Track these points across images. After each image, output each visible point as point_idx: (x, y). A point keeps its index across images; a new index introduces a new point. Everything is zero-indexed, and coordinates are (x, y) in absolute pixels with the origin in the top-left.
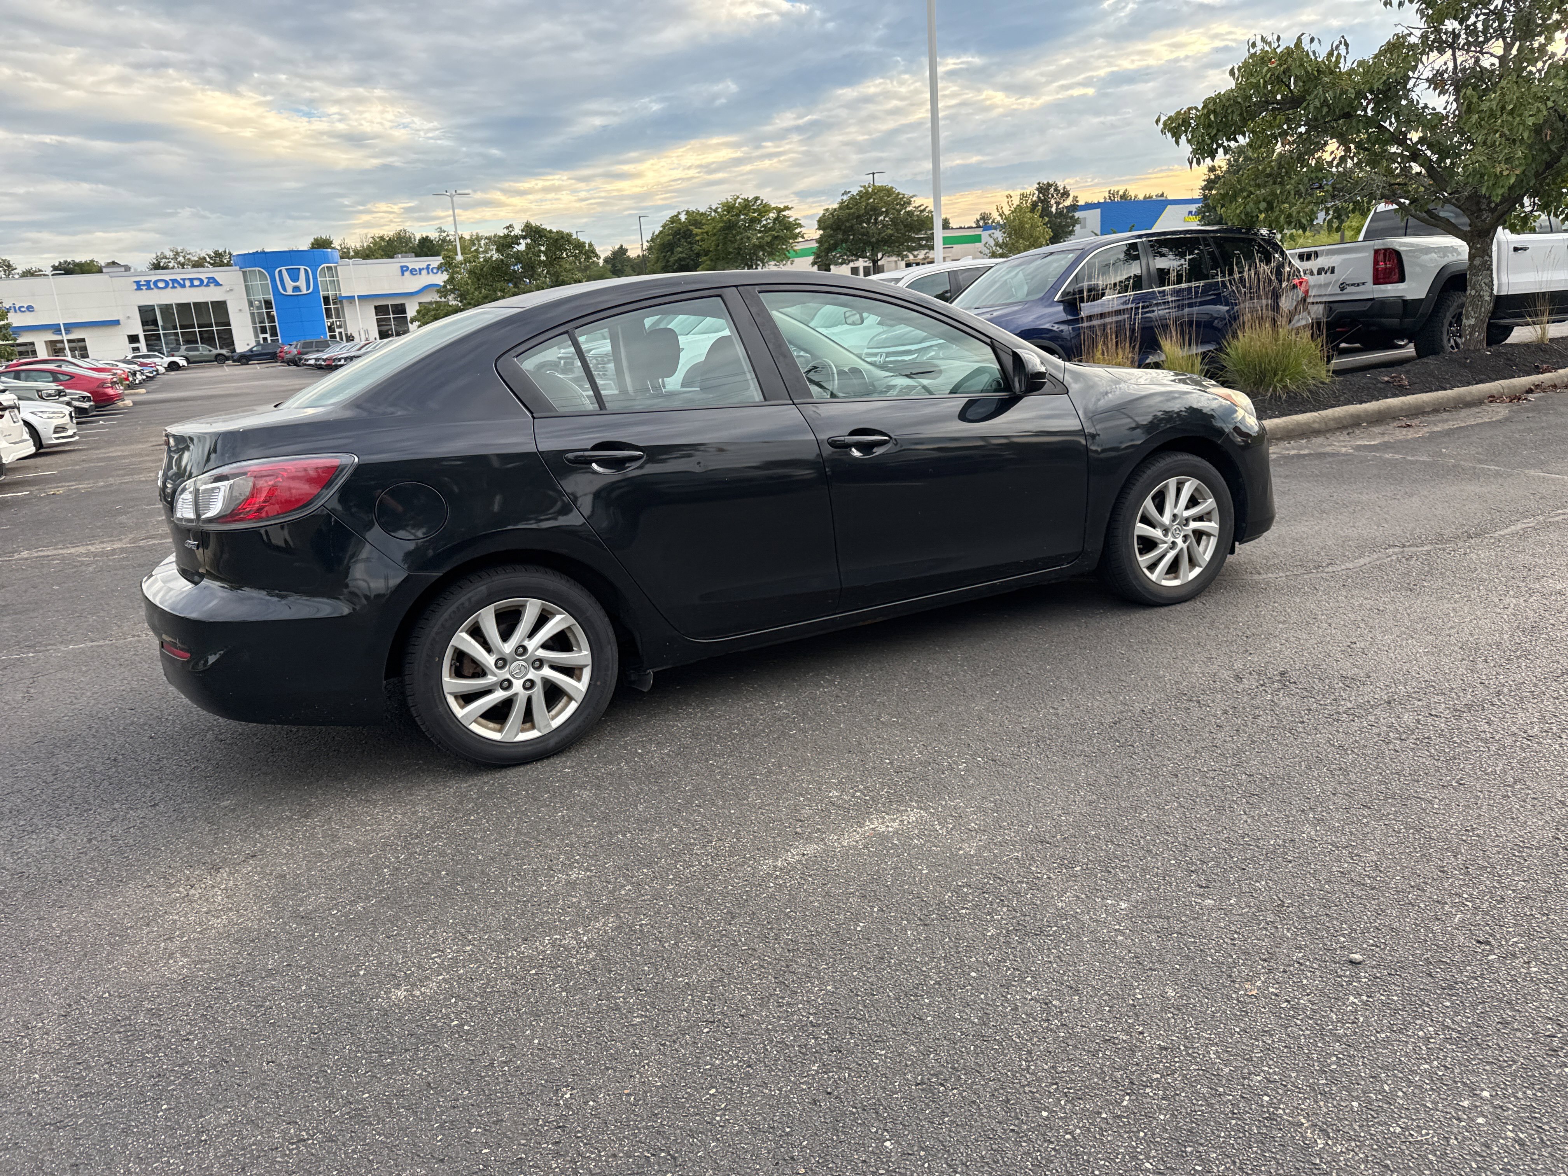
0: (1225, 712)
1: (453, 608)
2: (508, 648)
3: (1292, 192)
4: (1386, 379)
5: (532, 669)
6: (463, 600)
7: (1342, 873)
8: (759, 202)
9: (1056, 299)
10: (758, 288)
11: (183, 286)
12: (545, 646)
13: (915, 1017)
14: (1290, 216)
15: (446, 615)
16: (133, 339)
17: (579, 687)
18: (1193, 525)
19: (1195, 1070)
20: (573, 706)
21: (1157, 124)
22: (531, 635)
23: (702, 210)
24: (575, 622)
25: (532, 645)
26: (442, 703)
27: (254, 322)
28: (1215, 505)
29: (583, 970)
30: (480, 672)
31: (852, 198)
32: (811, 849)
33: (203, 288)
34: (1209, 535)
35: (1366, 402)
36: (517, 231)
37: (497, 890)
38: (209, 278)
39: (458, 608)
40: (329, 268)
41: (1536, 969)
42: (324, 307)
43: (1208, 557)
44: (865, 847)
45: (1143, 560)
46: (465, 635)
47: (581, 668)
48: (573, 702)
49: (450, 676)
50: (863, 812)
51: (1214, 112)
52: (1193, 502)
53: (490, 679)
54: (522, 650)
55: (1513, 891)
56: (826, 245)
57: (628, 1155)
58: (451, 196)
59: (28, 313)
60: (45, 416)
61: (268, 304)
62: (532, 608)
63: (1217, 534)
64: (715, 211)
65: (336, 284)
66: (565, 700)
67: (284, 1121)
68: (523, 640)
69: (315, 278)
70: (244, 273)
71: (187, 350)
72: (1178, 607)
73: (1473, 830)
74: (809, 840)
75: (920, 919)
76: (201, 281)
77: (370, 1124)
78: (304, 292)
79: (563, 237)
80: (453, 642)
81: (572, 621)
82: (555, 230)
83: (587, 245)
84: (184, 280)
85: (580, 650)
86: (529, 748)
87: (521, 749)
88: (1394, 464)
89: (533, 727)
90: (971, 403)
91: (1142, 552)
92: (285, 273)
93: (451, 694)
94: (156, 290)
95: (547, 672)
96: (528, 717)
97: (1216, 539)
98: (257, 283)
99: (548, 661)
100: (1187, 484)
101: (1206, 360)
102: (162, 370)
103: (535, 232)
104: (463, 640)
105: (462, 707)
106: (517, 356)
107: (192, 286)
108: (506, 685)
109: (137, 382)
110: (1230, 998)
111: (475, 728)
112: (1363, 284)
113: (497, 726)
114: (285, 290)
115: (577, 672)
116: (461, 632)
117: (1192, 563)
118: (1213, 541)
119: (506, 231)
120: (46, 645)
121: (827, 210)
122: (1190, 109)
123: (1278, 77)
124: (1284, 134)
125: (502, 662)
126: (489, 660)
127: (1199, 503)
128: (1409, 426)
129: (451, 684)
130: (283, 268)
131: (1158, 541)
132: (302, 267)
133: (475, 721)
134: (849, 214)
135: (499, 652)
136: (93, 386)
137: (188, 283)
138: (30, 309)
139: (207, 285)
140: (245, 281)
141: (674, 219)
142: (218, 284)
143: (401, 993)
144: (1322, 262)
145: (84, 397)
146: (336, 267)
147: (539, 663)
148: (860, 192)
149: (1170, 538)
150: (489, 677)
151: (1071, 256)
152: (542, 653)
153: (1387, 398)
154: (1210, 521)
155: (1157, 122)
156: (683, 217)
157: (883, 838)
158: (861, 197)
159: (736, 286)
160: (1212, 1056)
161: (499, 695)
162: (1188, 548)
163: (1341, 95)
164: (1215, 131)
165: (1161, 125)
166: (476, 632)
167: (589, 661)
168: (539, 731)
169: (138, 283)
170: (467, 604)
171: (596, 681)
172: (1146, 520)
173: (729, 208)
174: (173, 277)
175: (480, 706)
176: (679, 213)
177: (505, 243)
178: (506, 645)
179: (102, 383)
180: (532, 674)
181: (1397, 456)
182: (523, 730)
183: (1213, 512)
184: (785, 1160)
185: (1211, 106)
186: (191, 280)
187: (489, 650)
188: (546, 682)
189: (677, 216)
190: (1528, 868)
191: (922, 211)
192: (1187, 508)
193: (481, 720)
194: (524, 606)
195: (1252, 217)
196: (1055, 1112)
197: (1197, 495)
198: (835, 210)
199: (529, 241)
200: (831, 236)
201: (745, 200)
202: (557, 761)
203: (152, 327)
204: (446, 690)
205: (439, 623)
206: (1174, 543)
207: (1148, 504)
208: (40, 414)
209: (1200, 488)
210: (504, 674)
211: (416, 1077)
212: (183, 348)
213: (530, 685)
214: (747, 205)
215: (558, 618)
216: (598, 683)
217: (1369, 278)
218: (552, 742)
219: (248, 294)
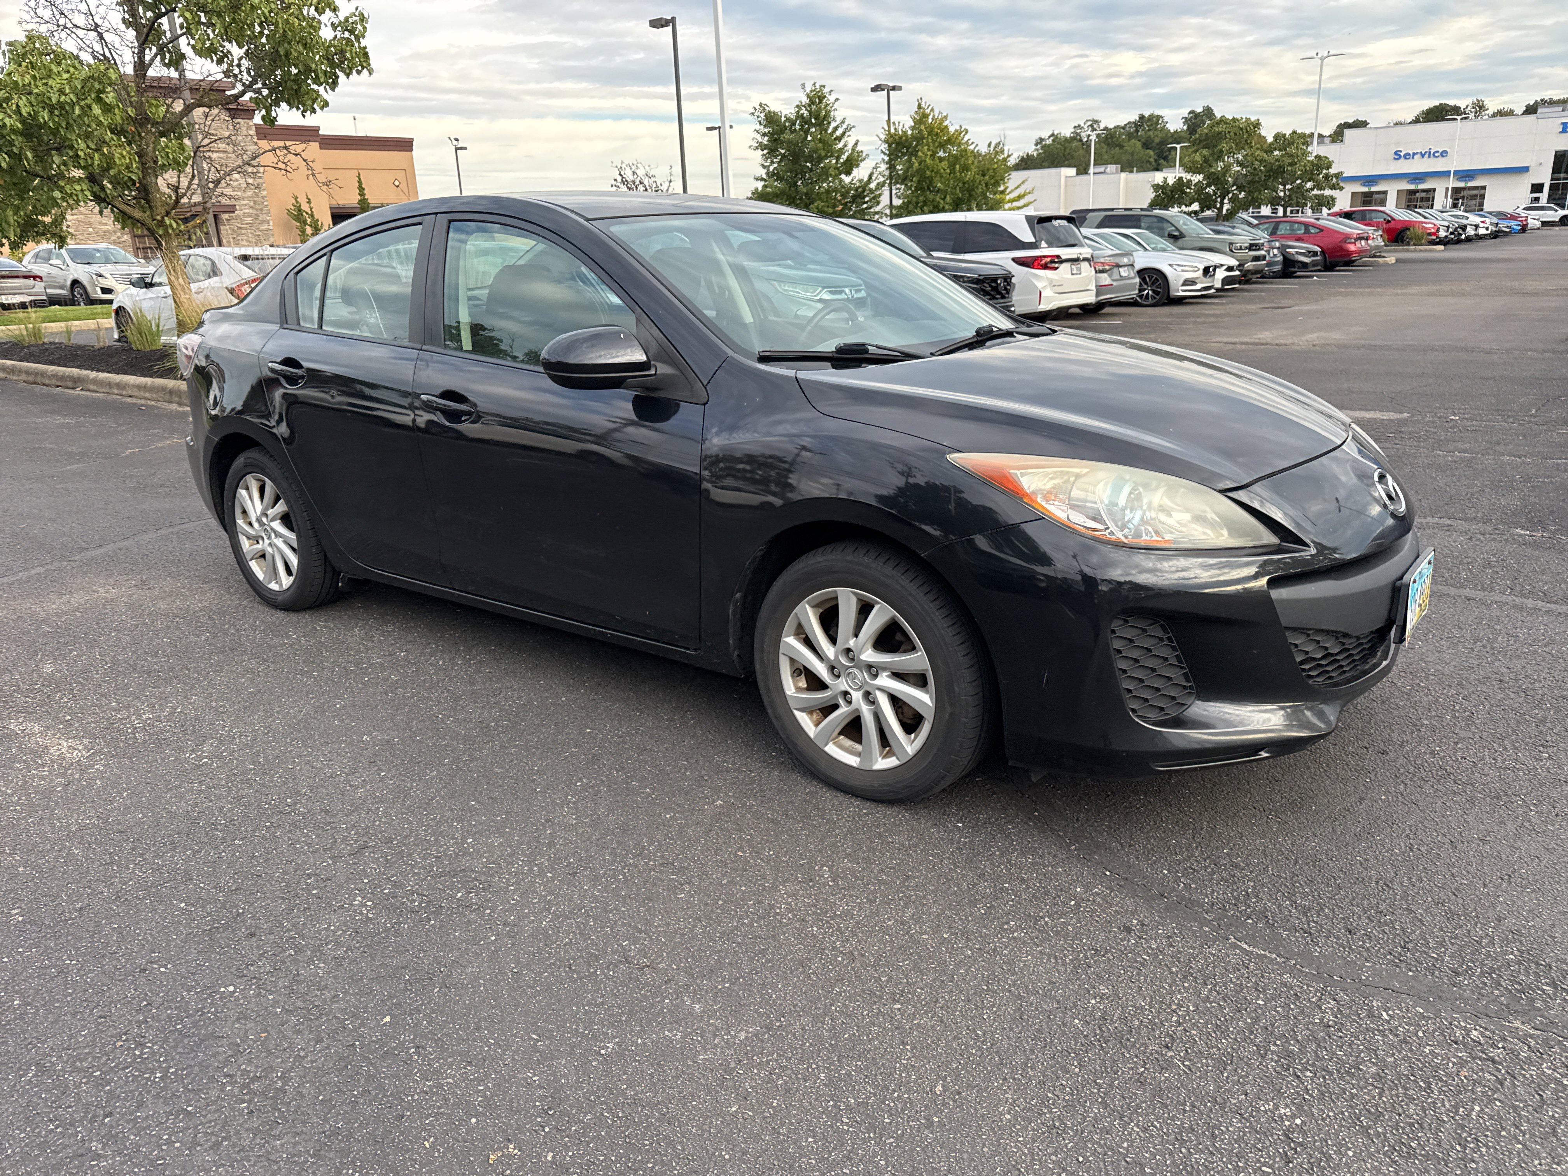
5: (273, 534)
12: (283, 521)
16: (1537, 188)
17: (294, 564)
20: (291, 579)
22: (272, 508)
25: (271, 515)
28: (929, 667)
43: (913, 748)
45: (796, 698)
46: (243, 492)
49: (239, 519)
53: (254, 532)
54: (266, 516)
59: (1440, 159)
62: (268, 487)
68: (268, 509)
80: (238, 494)
86: (270, 596)
87: (266, 593)
93: (241, 532)
95: (279, 542)
99: (278, 534)
100: (876, 609)
104: (242, 495)
105: (249, 546)
109: (1463, 237)
111: (253, 564)
116: (241, 488)
126: (253, 517)
129: (240, 525)
133: (255, 560)
135: (257, 513)
138: (1444, 154)
145: (1310, 252)
149: (843, 684)
150: (253, 529)
154: (922, 689)
161: (260, 546)
162: (877, 716)
167: (297, 545)
168: (280, 586)
169: (1564, 125)
175: (253, 549)
179: (1346, 237)
180: (273, 540)
194: (265, 483)
204: (238, 528)
206: (849, 695)
210: (261, 532)
213: (272, 547)
215: (282, 501)
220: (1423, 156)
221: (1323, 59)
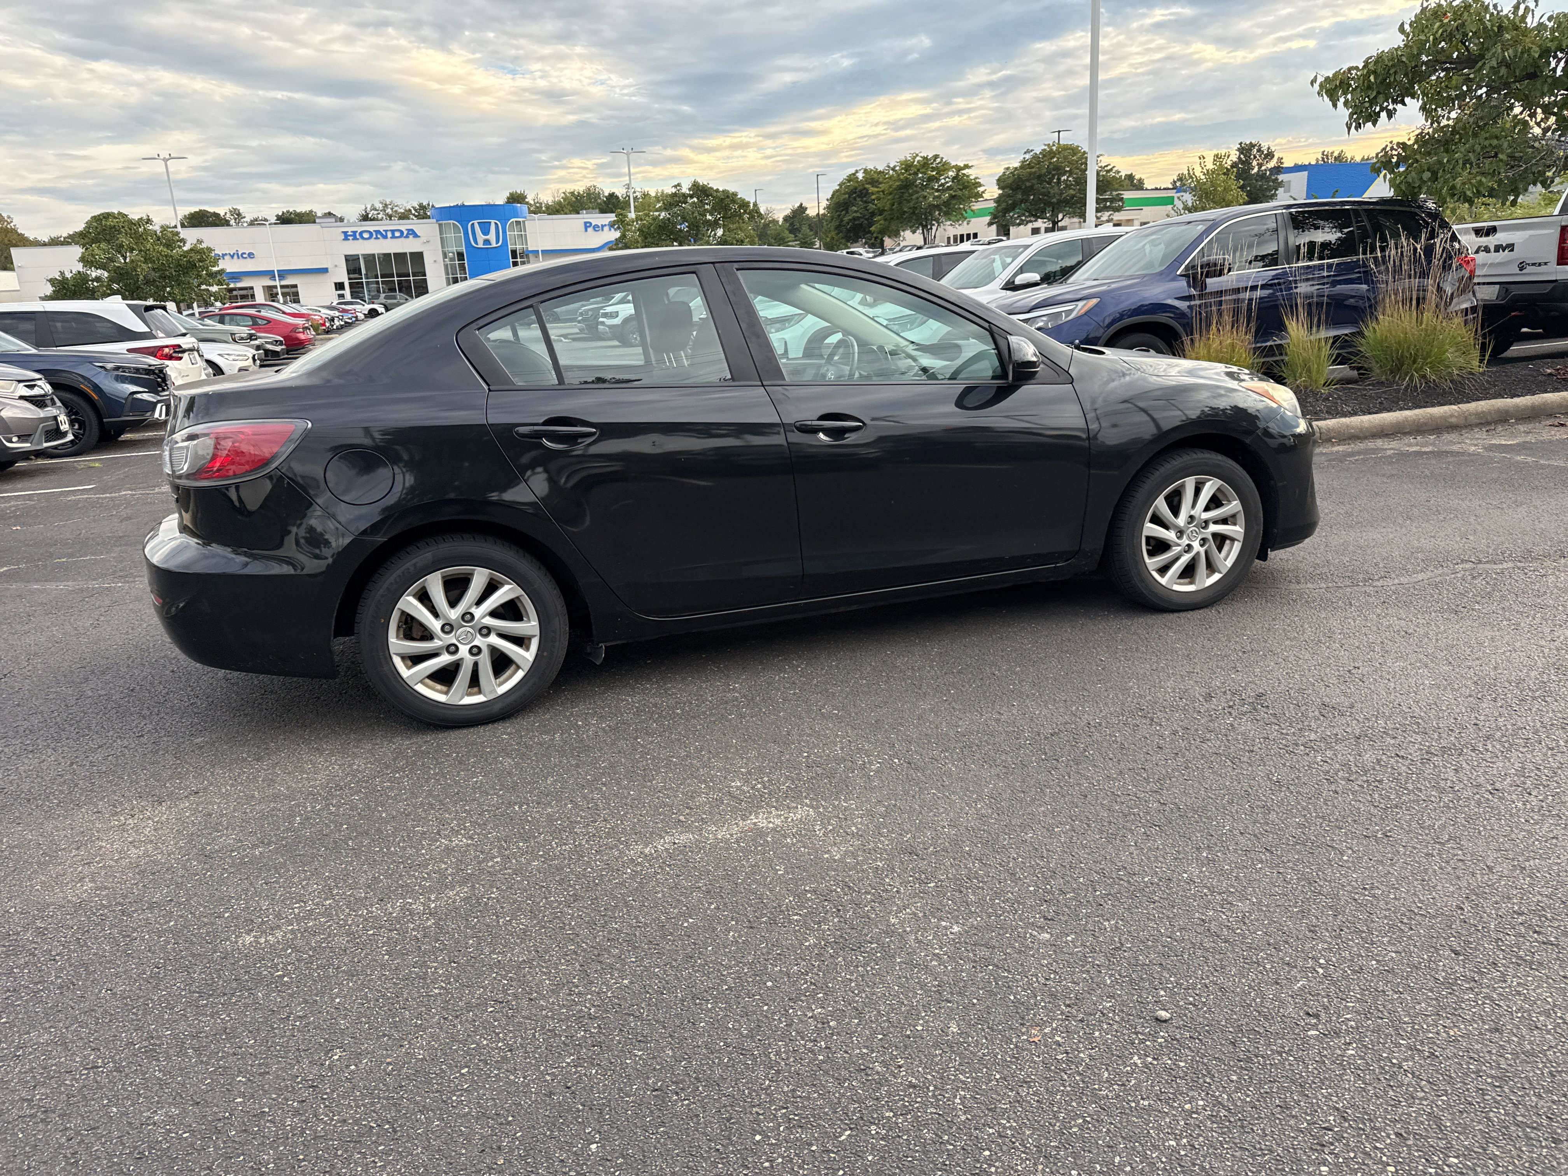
0: (1175, 733)
1: (399, 572)
2: (454, 614)
3: (1461, 162)
4: (1549, 371)
5: (478, 636)
6: (408, 565)
7: (1203, 920)
8: (938, 160)
9: (1178, 273)
10: (736, 265)
11: (385, 237)
12: (494, 614)
13: (689, 1022)
14: (1453, 187)
15: (392, 579)
16: (340, 286)
17: (526, 656)
18: (1213, 528)
19: (931, 1113)
20: (520, 674)
21: (1312, 85)
22: (479, 603)
23: (880, 168)
24: (523, 593)
25: (478, 612)
26: (388, 663)
27: (447, 273)
28: (1240, 508)
29: (415, 936)
30: (427, 635)
31: (1035, 157)
32: (683, 838)
33: (402, 239)
34: (1233, 540)
35: (1519, 396)
36: (685, 190)
37: (381, 849)
38: (408, 230)
39: (403, 573)
40: (518, 223)
41: (1353, 1052)
42: (511, 260)
43: (1229, 563)
44: (737, 842)
45: (1152, 563)
46: (411, 599)
47: (530, 638)
48: (520, 671)
49: (398, 637)
50: (755, 803)
51: (1375, 72)
52: (1215, 502)
53: (436, 643)
54: (468, 617)
55: (1378, 961)
56: (1004, 205)
57: (357, 1122)
58: (628, 154)
59: (249, 259)
60: (231, 358)
61: (460, 256)
62: (480, 577)
63: (1241, 539)
64: (893, 169)
65: (523, 238)
66: (513, 668)
67: (90, 1047)
68: (470, 607)
69: (504, 232)
70: (440, 225)
71: (386, 298)
72: (1189, 614)
73: (1372, 888)
74: (688, 829)
75: (749, 921)
76: (402, 232)
77: (158, 1060)
78: (494, 245)
79: (728, 197)
80: (400, 605)
81: (519, 592)
82: (721, 189)
83: (751, 205)
84: (386, 231)
85: (529, 620)
86: (473, 712)
87: (463, 712)
88: (1520, 467)
89: (480, 692)
90: (968, 390)
91: (1151, 554)
92: (477, 226)
93: (397, 654)
94: (361, 241)
95: (494, 639)
96: (475, 681)
97: (1240, 544)
98: (451, 235)
99: (495, 630)
100: (1208, 484)
101: (1337, 344)
102: (361, 316)
103: (701, 191)
104: (410, 603)
105: (409, 668)
106: (479, 329)
107: (393, 237)
108: (452, 649)
109: (335, 327)
110: (1009, 1041)
111: (420, 688)
112: (1546, 264)
113: (444, 688)
114: (476, 243)
115: (526, 641)
116: (407, 595)
117: (1211, 568)
118: (1237, 546)
119: (674, 190)
120: (136, 576)
121: (1008, 168)
122: (1350, 69)
123: (1451, 33)
124: (1461, 97)
125: (448, 628)
126: (435, 625)
127: (1223, 505)
128: (1562, 425)
129: (397, 644)
130: (476, 222)
131: (1171, 544)
132: (493, 221)
133: (421, 682)
134: (1030, 174)
135: (445, 617)
136: (287, 331)
137: (389, 235)
138: (251, 255)
139: (407, 237)
140: (441, 233)
141: (852, 178)
142: (416, 236)
143: (249, 939)
144: (1501, 238)
145: (277, 341)
146: (524, 222)
147: (486, 631)
148: (1044, 150)
149: (1185, 541)
150: (436, 641)
151: (1200, 227)
152: (490, 621)
153: (1546, 392)
154: (1235, 524)
155: (1312, 83)
156: (860, 176)
157: (760, 833)
158: (1044, 156)
159: (713, 263)
160: (958, 1101)
161: (445, 659)
162: (1206, 552)
163: (1522, 53)
164: (1374, 94)
165: (1317, 86)
166: (424, 597)
167: (538, 632)
168: (485, 696)
169: (345, 233)
170: (412, 569)
171: (543, 652)
172: (1157, 520)
173: (907, 166)
174: (377, 228)
175: (426, 668)
176: (857, 172)
177: (674, 201)
178: (452, 611)
179: (295, 328)
180: (479, 641)
181: (1529, 459)
182: (470, 694)
183: (1238, 516)
184: (492, 1148)
185: (1371, 67)
186: (393, 231)
187: (436, 615)
188: (493, 650)
189: (854, 174)
190: (1410, 938)
191: (1108, 171)
192: (1207, 509)
193: (428, 681)
194: (472, 574)
195: (1414, 187)
196: (769, 1137)
197: (1219, 495)
198: (1016, 168)
199: (695, 200)
200: (1009, 196)
201: (924, 158)
202: (500, 727)
203: (356, 276)
204: (392, 650)
205: (385, 586)
206: (1189, 546)
207: (1161, 504)
208: (226, 356)
209: (1222, 489)
210: (451, 639)
211: (219, 1021)
212: (383, 295)
213: (475, 651)
214: (926, 163)
215: (506, 587)
216: (545, 654)
217: (1552, 255)
218: (497, 708)
219: (443, 247)
220: (232, 257)
221: (165, 160)
